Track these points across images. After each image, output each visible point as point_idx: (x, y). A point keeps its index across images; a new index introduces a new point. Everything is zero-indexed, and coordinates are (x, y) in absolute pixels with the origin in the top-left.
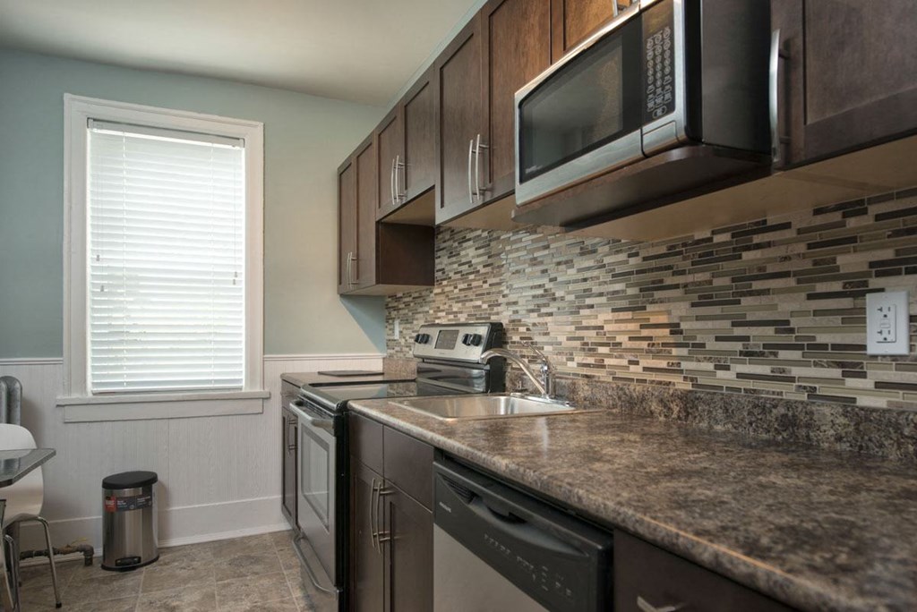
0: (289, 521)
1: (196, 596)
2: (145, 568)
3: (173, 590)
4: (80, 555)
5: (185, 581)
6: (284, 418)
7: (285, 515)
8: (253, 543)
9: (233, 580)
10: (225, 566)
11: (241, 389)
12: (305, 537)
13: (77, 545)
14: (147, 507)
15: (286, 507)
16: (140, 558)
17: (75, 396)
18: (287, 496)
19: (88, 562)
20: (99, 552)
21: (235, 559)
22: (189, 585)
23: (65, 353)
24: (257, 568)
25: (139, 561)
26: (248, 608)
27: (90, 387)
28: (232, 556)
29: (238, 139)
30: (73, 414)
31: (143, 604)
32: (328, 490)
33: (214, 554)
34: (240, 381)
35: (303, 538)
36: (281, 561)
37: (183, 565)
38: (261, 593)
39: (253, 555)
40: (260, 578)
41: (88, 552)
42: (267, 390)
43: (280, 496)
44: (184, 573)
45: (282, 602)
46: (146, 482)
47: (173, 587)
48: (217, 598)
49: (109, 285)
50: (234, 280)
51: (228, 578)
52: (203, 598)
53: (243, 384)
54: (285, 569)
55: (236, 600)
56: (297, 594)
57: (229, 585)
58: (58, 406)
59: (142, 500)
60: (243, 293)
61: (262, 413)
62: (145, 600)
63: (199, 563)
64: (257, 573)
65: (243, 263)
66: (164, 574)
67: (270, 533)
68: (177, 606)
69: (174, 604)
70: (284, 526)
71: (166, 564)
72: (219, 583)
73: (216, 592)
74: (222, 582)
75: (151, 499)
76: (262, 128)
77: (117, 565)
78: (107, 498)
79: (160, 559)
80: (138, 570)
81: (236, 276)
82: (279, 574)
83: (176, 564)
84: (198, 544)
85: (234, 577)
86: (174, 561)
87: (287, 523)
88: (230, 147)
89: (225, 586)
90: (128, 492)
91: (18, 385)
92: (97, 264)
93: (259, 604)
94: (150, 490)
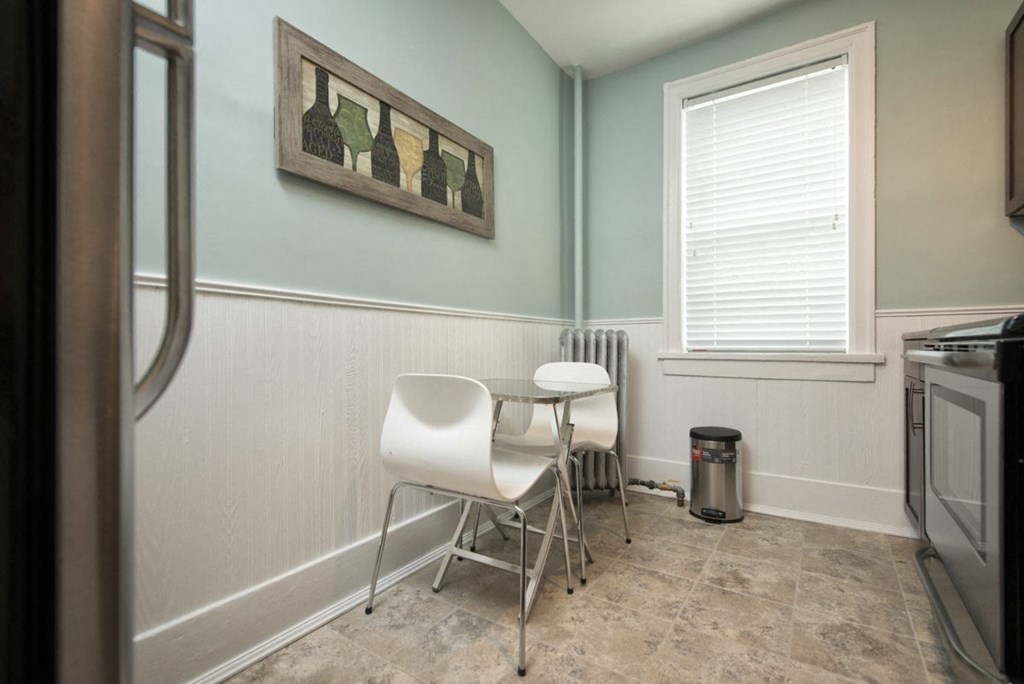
0: (915, 526)
1: (772, 577)
2: (728, 525)
3: (749, 559)
4: (673, 495)
5: (766, 554)
6: (907, 389)
7: (909, 517)
8: (860, 540)
9: (824, 577)
10: (815, 555)
11: (844, 352)
12: (937, 556)
13: (672, 484)
14: (730, 464)
15: (910, 506)
16: (724, 513)
17: (672, 352)
18: (912, 493)
19: (681, 503)
20: (688, 497)
21: (830, 551)
22: (767, 561)
23: (664, 314)
24: (861, 573)
25: (724, 516)
26: (837, 622)
27: (685, 345)
28: (828, 547)
29: (840, 56)
30: (670, 367)
31: (714, 562)
32: (983, 498)
33: (806, 537)
34: (842, 342)
35: (933, 556)
36: (899, 576)
37: (767, 536)
38: (861, 610)
39: (856, 553)
40: (864, 589)
41: (681, 494)
42: (881, 353)
43: (901, 491)
44: (765, 546)
45: (895, 638)
46: (731, 439)
47: (750, 556)
48: (798, 590)
49: (701, 250)
50: (834, 224)
51: (816, 571)
52: (780, 584)
53: (847, 346)
54: (905, 591)
55: (822, 604)
56: (923, 637)
57: (817, 580)
58: (660, 359)
59: (725, 455)
60: (846, 238)
61: (874, 382)
62: (717, 559)
63: (786, 541)
64: (858, 580)
65: (846, 202)
66: (745, 538)
67: (886, 535)
68: (749, 580)
69: (746, 576)
70: (907, 531)
71: (749, 529)
72: (804, 572)
73: (797, 584)
74: (807, 573)
75: (735, 456)
76: (874, 27)
77: (703, 513)
78: (694, 447)
79: (744, 521)
80: (722, 525)
81: (836, 219)
82: (895, 594)
83: (760, 532)
84: (790, 519)
85: (824, 572)
86: (760, 529)
87: (912, 529)
88: (829, 70)
89: (810, 579)
90: (712, 444)
91: (625, 337)
92: (692, 231)
93: (855, 624)
94: (734, 446)
